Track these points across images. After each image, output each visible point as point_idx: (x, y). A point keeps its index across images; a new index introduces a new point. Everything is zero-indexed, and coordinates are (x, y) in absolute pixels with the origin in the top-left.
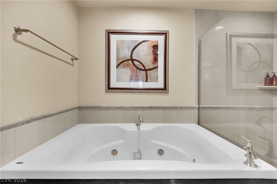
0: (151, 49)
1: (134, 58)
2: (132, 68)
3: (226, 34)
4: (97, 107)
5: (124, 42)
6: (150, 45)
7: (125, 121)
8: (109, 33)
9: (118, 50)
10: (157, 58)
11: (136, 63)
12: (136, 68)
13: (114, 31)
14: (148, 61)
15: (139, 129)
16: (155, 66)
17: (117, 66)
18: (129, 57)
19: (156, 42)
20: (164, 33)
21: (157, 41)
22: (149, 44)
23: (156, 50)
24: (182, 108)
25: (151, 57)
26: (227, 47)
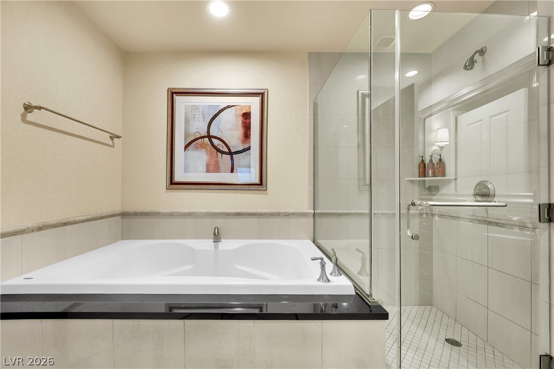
0: (240, 120)
1: (212, 134)
2: (209, 149)
3: (358, 92)
4: (152, 213)
5: (198, 109)
6: (238, 113)
7: (198, 236)
8: (173, 94)
9: (187, 121)
10: (249, 133)
11: (215, 142)
12: (216, 151)
13: (181, 91)
14: (234, 139)
15: (216, 247)
16: (246, 146)
17: (186, 147)
18: (204, 133)
19: (247, 108)
20: (260, 94)
21: (250, 107)
22: (236, 112)
23: (248, 121)
24: (287, 215)
25: (240, 132)
26: (358, 115)
